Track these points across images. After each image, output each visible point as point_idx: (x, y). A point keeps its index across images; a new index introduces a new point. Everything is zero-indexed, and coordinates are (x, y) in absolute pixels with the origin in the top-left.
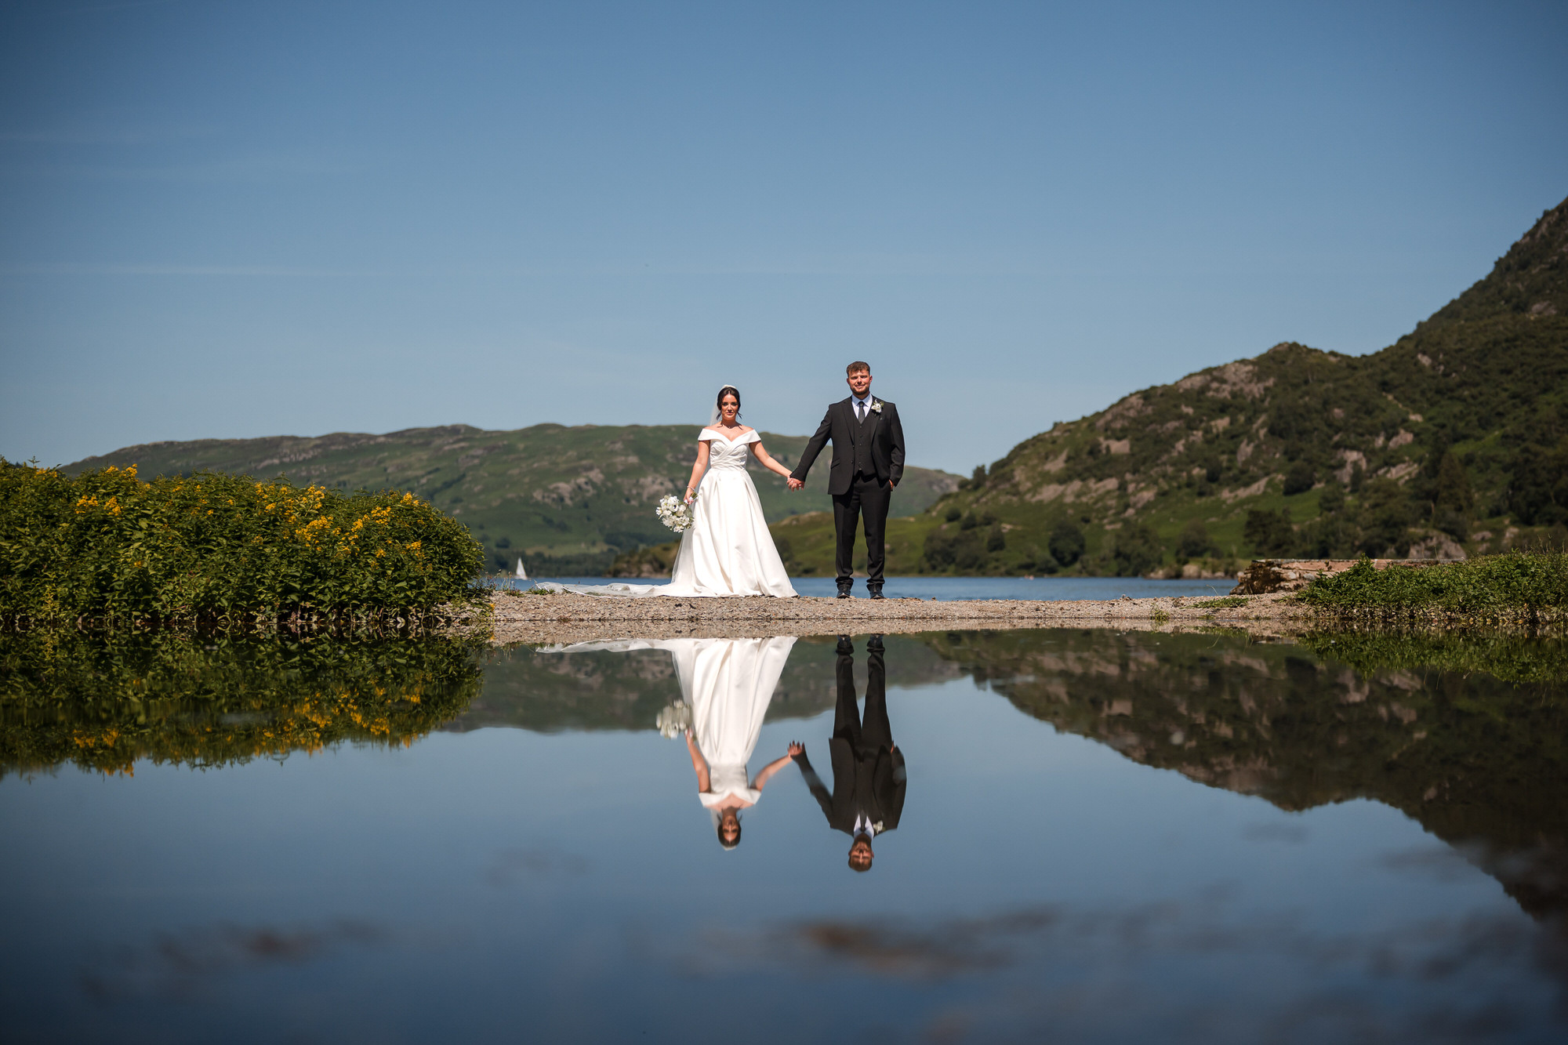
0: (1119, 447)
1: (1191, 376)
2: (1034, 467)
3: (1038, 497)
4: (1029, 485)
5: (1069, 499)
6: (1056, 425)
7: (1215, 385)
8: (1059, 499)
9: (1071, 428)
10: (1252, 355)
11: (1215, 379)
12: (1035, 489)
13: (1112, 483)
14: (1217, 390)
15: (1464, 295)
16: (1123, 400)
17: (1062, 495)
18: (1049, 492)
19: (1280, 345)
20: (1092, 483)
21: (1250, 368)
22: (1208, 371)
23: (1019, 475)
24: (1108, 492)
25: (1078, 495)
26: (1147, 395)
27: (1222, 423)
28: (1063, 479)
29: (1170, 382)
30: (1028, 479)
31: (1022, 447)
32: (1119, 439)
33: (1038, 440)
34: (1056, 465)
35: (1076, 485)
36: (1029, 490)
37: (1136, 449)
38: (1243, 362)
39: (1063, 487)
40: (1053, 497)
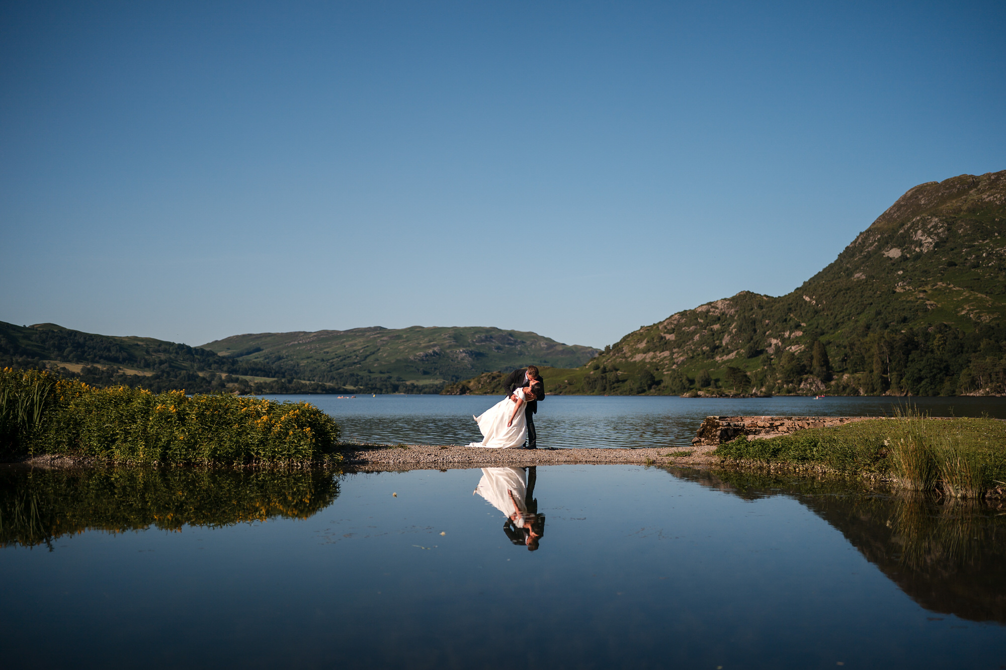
0: (670, 337)
1: (702, 305)
2: (632, 346)
3: (634, 360)
4: (630, 354)
5: (647, 361)
6: (642, 327)
7: (712, 310)
8: (643, 361)
9: (649, 329)
10: (729, 296)
11: (713, 307)
12: (632, 356)
13: (667, 353)
14: (714, 312)
15: (824, 270)
16: (671, 316)
17: (645, 358)
18: (638, 357)
19: (742, 292)
20: (658, 354)
21: (729, 302)
22: (709, 303)
23: (626, 349)
24: (665, 357)
25: (652, 359)
26: (683, 314)
27: (716, 327)
28: (645, 351)
29: (693, 308)
30: (629, 351)
31: (626, 337)
32: (670, 334)
33: (633, 334)
34: (643, 345)
35: (651, 354)
36: (630, 356)
37: (678, 338)
38: (725, 299)
39: (645, 355)
40: (640, 359)
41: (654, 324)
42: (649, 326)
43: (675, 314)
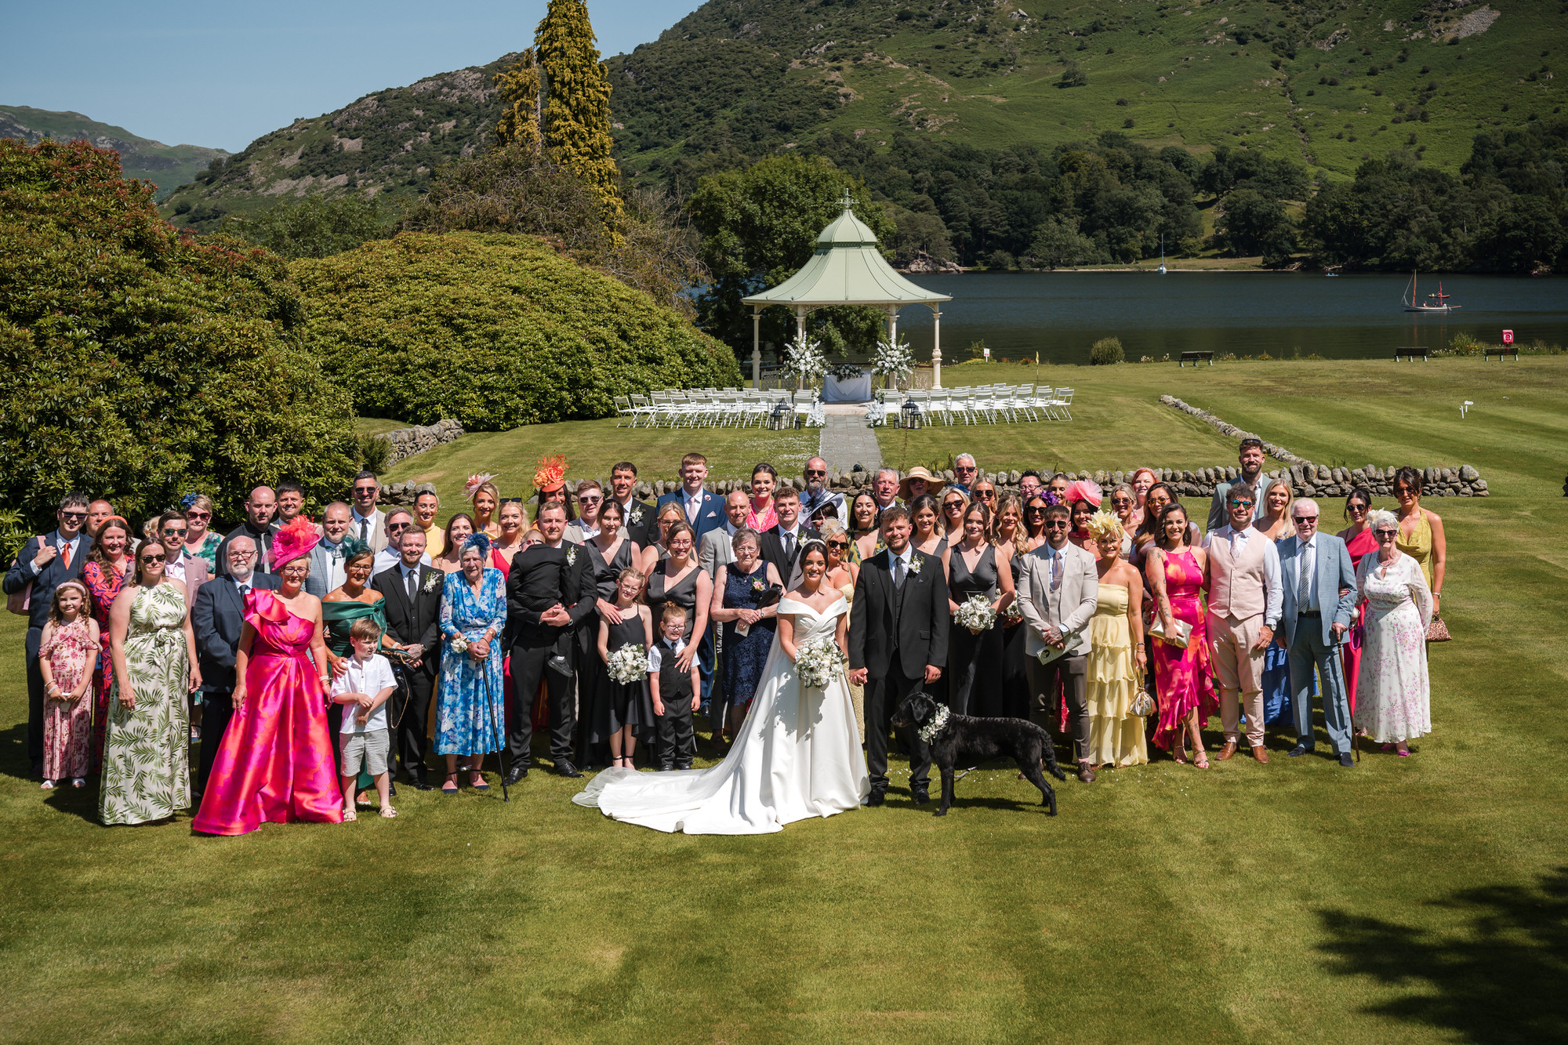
0: (352, 145)
1: (424, 80)
2: (269, 162)
3: (271, 191)
4: (263, 179)
5: (300, 194)
6: (297, 120)
7: (445, 90)
8: (290, 197)
9: (303, 126)
10: (481, 63)
11: (445, 85)
12: (268, 184)
13: (342, 180)
14: (446, 95)
16: (360, 100)
17: (295, 189)
18: (282, 187)
19: (509, 54)
20: (323, 179)
21: (479, 75)
22: (440, 76)
23: (254, 169)
24: (338, 187)
25: (309, 190)
26: (382, 97)
27: (448, 126)
28: (296, 175)
29: (406, 85)
30: (262, 174)
31: (260, 142)
32: (352, 138)
33: (275, 136)
34: (291, 161)
35: (309, 180)
36: (263, 184)
37: (368, 148)
38: (473, 69)
39: (294, 182)
40: (285, 191)
41: (324, 115)
42: (311, 121)
43: (368, 96)
